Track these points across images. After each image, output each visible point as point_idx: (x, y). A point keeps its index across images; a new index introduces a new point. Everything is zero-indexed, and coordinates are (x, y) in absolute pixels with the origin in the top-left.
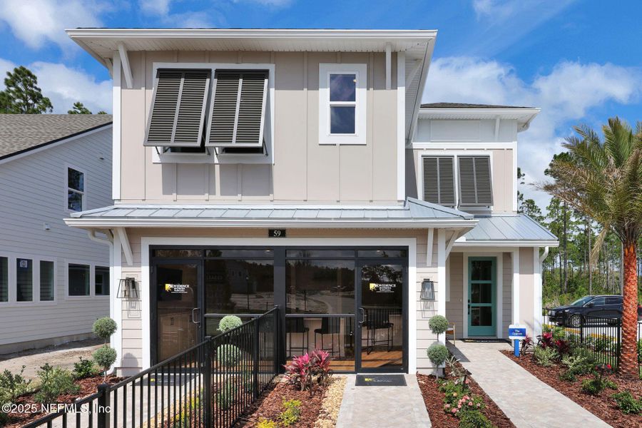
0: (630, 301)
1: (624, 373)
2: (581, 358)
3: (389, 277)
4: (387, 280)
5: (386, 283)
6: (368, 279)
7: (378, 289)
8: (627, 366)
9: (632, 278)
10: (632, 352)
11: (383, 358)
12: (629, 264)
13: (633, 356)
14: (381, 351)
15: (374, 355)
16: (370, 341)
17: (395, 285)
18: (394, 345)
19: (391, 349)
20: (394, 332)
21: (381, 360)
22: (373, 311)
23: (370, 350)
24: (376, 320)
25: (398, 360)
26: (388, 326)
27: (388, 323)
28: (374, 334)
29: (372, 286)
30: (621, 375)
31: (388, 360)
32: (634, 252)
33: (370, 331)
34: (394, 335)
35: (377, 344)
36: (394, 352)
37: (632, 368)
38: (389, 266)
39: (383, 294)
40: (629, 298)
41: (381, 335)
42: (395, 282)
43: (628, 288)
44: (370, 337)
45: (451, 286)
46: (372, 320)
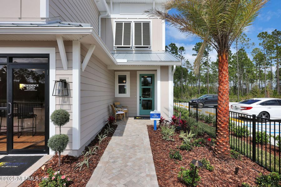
0: (223, 97)
1: (218, 153)
2: (192, 133)
3: (33, 79)
4: (32, 81)
5: (31, 84)
6: (18, 81)
7: (25, 88)
8: (221, 148)
9: (225, 79)
10: (225, 138)
11: (29, 141)
12: (222, 68)
13: (226, 141)
14: (28, 135)
15: (23, 139)
16: (20, 128)
17: (38, 85)
18: (37, 131)
19: (34, 134)
20: (37, 121)
21: (28, 142)
22: (22, 105)
23: (20, 134)
24: (24, 112)
25: (40, 142)
26: (33, 116)
27: (33, 114)
28: (22, 122)
29: (22, 86)
30: (216, 155)
31: (33, 142)
32: (226, 59)
33: (20, 120)
34: (37, 123)
35: (25, 130)
36: (38, 137)
37: (225, 150)
38: (34, 70)
39: (30, 92)
40: (223, 95)
41: (28, 123)
42: (38, 83)
43: (221, 87)
44: (20, 125)
45: (81, 86)
46: (22, 112)
